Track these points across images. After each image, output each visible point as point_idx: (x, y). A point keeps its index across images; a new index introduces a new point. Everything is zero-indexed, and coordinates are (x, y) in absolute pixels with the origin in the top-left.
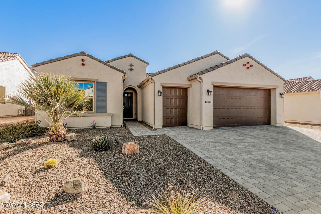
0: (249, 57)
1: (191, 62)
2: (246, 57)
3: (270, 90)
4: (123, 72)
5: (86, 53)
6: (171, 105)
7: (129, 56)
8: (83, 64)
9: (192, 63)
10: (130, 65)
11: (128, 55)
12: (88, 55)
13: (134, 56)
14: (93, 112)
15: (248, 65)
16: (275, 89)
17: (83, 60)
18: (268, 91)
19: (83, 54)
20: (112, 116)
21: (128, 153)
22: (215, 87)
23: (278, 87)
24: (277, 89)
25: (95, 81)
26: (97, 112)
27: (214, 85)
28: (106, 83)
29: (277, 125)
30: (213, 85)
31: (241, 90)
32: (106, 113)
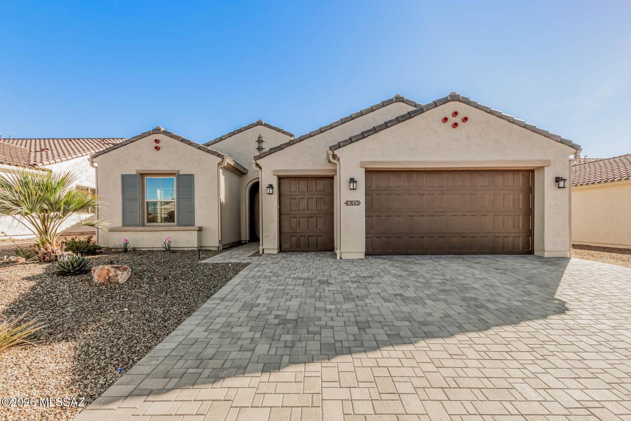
0: (460, 101)
1: (335, 125)
2: (450, 101)
3: (534, 170)
4: (219, 156)
5: (162, 129)
6: (299, 210)
7: (257, 125)
8: (157, 148)
9: (338, 127)
10: (258, 141)
11: (254, 124)
12: (165, 133)
13: (265, 124)
14: (176, 224)
15: (458, 119)
16: (541, 168)
17: (156, 141)
18: (526, 174)
19: (157, 131)
20: (200, 230)
21: (98, 281)
22: (369, 172)
23: (548, 163)
24: (546, 168)
25: (175, 174)
26: (179, 225)
27: (366, 168)
28: (191, 176)
29: (546, 255)
30: (364, 170)
31: (445, 175)
32: (194, 226)
